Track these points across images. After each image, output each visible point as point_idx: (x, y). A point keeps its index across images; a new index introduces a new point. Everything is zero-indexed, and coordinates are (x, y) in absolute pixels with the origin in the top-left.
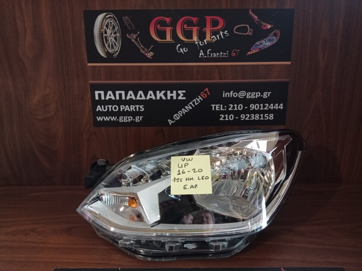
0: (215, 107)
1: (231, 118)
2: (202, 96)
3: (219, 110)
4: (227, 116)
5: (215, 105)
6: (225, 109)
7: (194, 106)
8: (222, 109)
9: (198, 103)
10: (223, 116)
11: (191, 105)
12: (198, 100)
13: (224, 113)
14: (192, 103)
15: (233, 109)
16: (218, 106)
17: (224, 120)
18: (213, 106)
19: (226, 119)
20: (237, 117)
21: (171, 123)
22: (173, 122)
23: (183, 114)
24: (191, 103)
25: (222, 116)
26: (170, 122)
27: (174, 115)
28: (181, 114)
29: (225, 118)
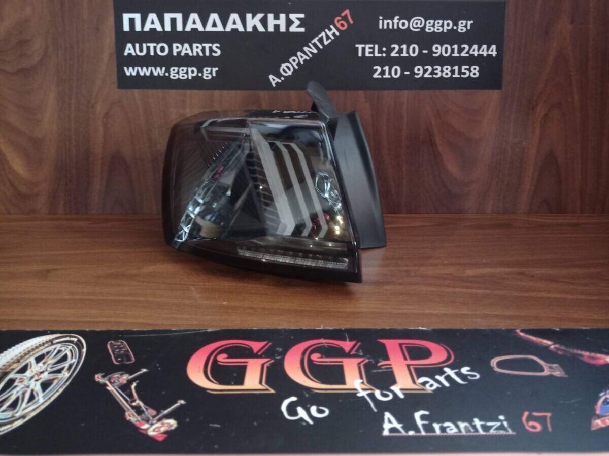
0: (364, 49)
1: (396, 74)
2: (338, 25)
3: (372, 55)
4: (387, 68)
5: (363, 46)
6: (384, 55)
7: (321, 47)
8: (377, 55)
9: (330, 41)
10: (379, 68)
11: (315, 45)
12: (330, 34)
13: (381, 62)
14: (318, 40)
15: (400, 55)
16: (370, 48)
17: (382, 77)
18: (360, 46)
19: (385, 74)
20: (407, 71)
21: (276, 84)
22: (280, 81)
23: (299, 64)
24: (315, 40)
25: (376, 70)
26: (274, 80)
27: (281, 66)
28: (295, 64)
29: (383, 73)
